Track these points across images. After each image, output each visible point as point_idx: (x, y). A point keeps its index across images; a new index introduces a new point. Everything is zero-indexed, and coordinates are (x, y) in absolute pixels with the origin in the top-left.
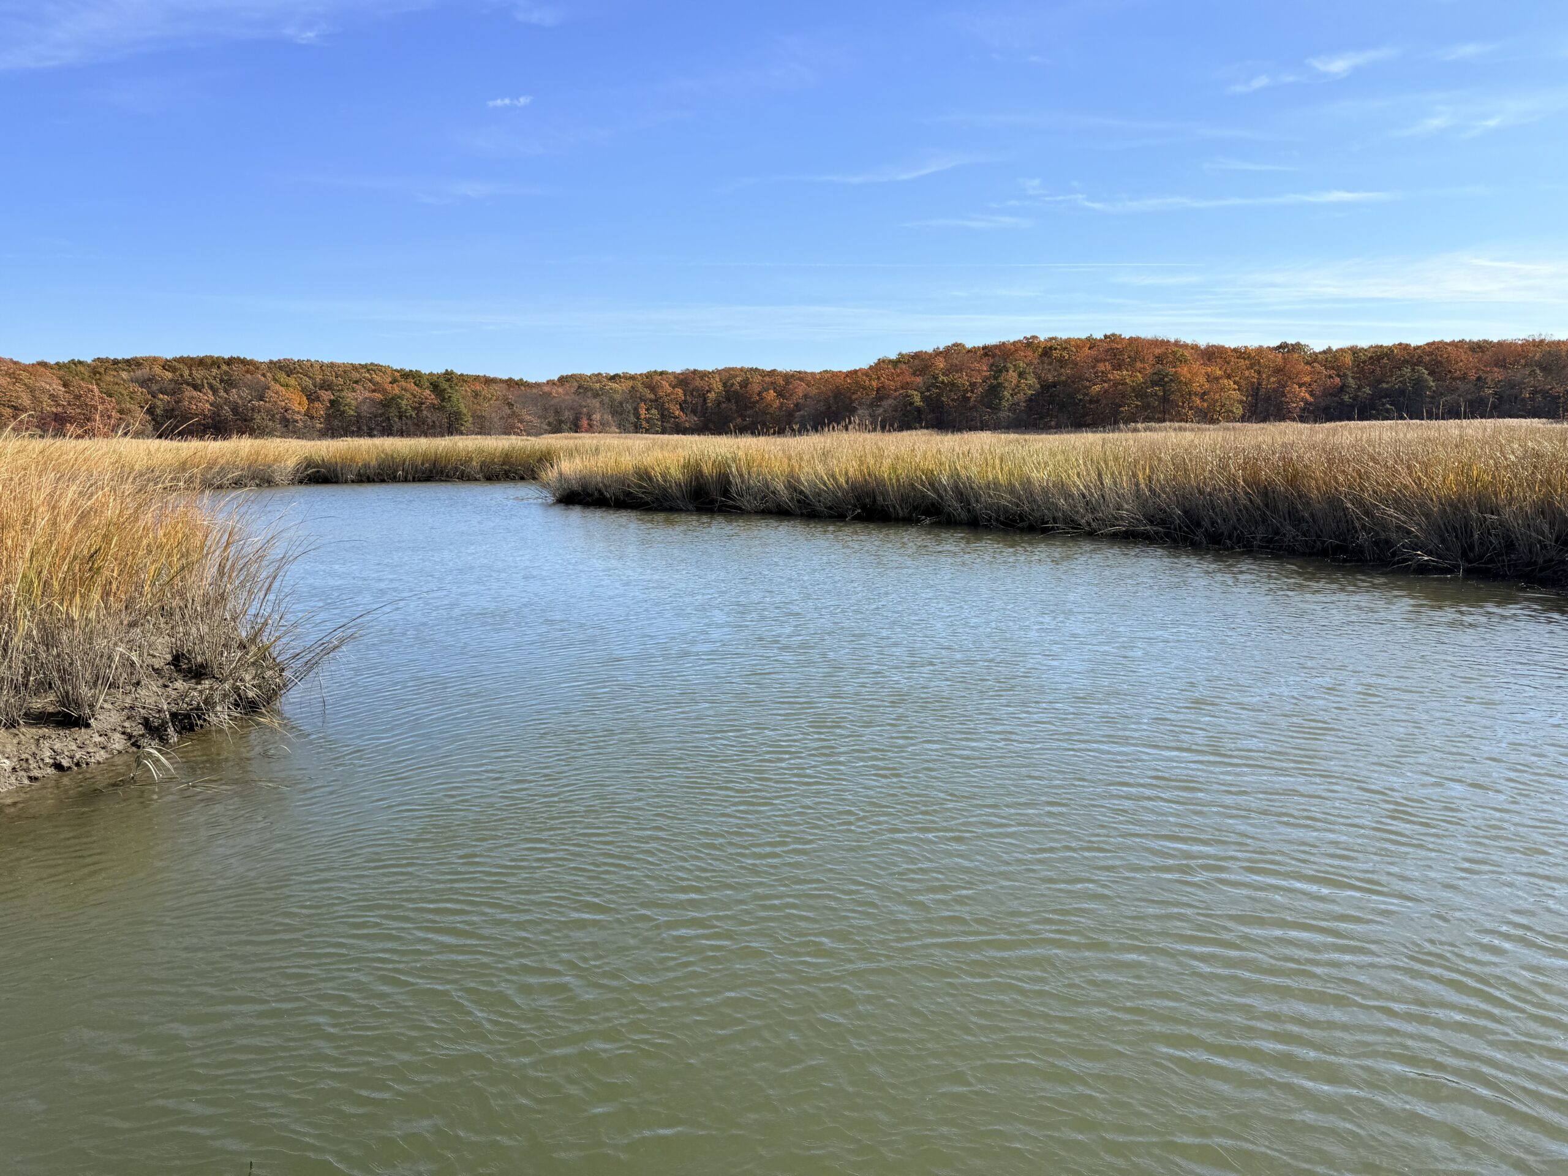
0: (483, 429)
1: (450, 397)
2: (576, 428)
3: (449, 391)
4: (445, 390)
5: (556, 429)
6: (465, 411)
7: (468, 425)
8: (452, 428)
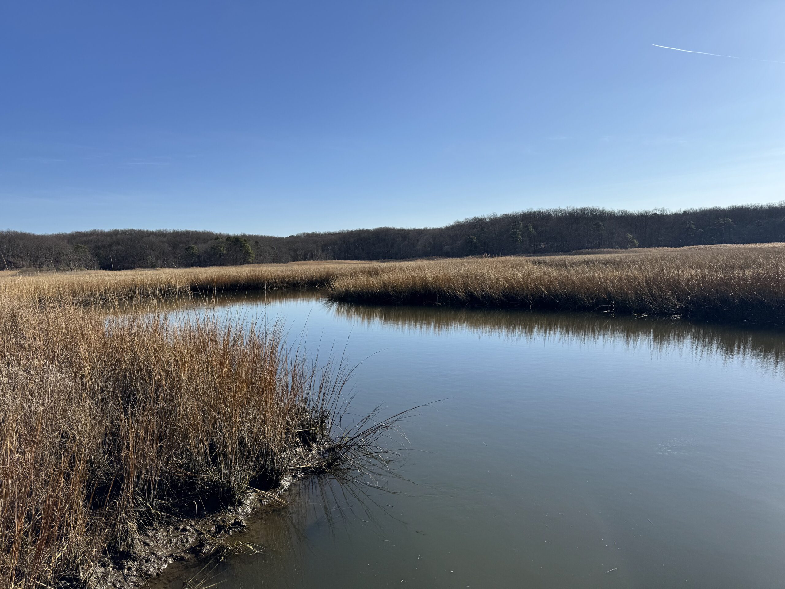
0: (260, 260)
1: (244, 245)
2: (305, 259)
3: (244, 242)
4: (242, 242)
5: (295, 259)
6: (252, 252)
7: (253, 258)
8: (244, 261)
